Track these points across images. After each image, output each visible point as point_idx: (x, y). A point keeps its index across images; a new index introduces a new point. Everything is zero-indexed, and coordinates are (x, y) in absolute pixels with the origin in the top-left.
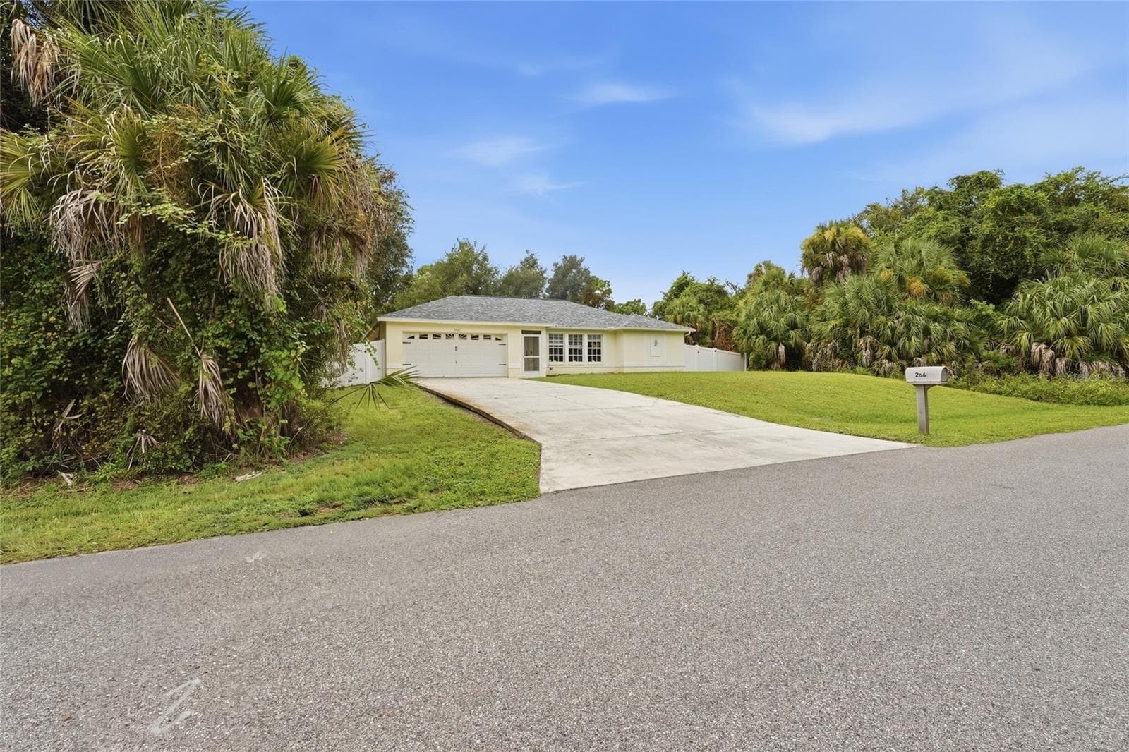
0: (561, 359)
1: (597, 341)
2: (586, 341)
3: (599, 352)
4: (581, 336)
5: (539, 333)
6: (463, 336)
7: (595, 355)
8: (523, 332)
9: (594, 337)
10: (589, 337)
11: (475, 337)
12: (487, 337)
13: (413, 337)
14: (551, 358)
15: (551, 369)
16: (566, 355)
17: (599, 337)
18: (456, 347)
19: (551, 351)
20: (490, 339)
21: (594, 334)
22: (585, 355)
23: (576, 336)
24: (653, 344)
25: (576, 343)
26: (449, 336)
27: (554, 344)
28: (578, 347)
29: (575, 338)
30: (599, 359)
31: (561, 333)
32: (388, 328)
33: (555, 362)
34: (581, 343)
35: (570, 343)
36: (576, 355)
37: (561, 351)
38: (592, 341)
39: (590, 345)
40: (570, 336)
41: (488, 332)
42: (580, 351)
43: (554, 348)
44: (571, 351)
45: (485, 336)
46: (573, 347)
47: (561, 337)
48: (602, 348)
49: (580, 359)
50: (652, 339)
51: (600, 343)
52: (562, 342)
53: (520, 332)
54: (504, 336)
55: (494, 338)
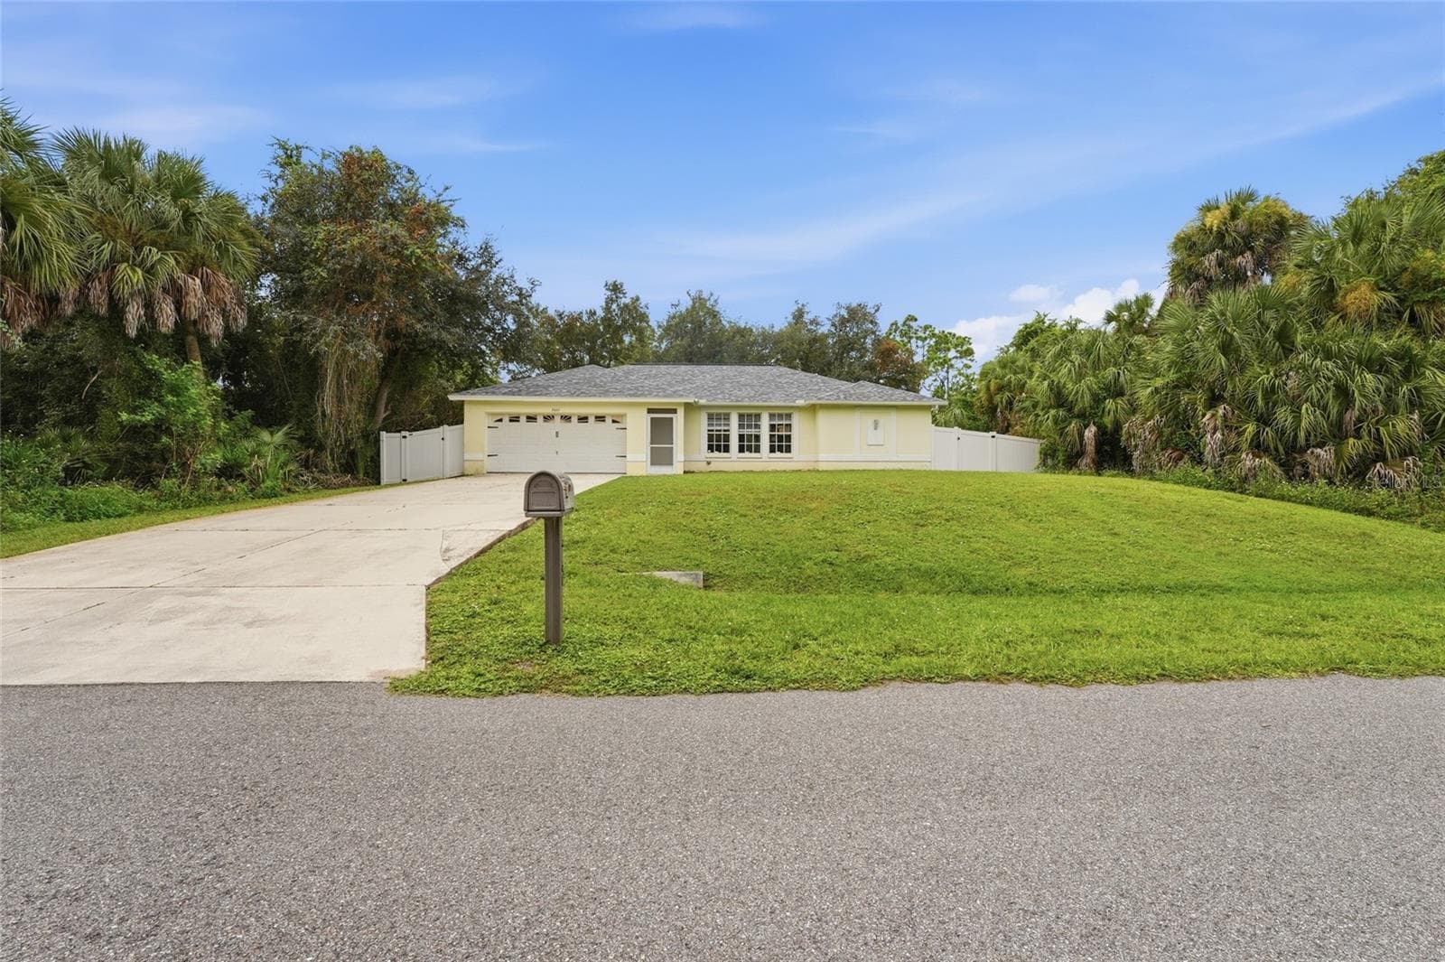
0: (727, 450)
1: (784, 422)
2: (765, 423)
3: (789, 438)
4: (758, 416)
5: (675, 411)
6: (567, 418)
7: (781, 444)
8: (650, 411)
9: (780, 416)
10: (772, 416)
11: (583, 419)
12: (600, 418)
13: (501, 420)
14: (710, 448)
15: (709, 463)
16: (734, 443)
17: (789, 416)
18: (557, 433)
19: (710, 438)
21: (780, 412)
22: (765, 443)
23: (750, 416)
24: (872, 427)
25: (749, 426)
26: (547, 418)
27: (715, 428)
28: (753, 431)
29: (751, 418)
30: (788, 450)
31: (726, 412)
32: (467, 409)
33: (716, 454)
34: (757, 426)
35: (741, 426)
36: (749, 444)
37: (727, 438)
38: (776, 422)
39: (772, 427)
40: (741, 416)
41: (600, 411)
42: (757, 438)
43: (715, 433)
44: (741, 438)
45: (597, 417)
46: (746, 432)
47: (727, 417)
48: (795, 434)
49: (757, 450)
50: (869, 418)
51: (789, 427)
52: (728, 425)
53: (644, 410)
54: (622, 416)
55: (609, 420)
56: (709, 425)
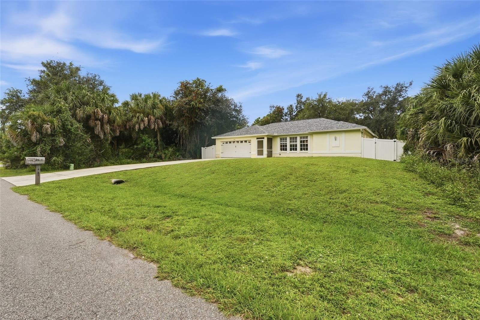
0: (286, 150)
1: (305, 139)
2: (298, 140)
3: (307, 145)
4: (296, 138)
5: (263, 138)
6: (238, 142)
7: (305, 147)
8: (257, 138)
9: (304, 137)
10: (301, 138)
11: (242, 142)
12: (246, 141)
13: (224, 143)
14: (281, 149)
15: (280, 154)
16: (288, 147)
17: (307, 137)
18: (236, 146)
19: (281, 146)
21: (304, 136)
22: (299, 147)
23: (293, 138)
24: (334, 139)
25: (293, 142)
26: (234, 142)
27: (282, 143)
28: (295, 143)
29: (293, 139)
30: (307, 149)
31: (286, 137)
32: (216, 140)
33: (283, 151)
34: (296, 141)
35: (291, 142)
36: (293, 148)
37: (286, 146)
38: (302, 140)
39: (301, 142)
40: (291, 138)
41: (246, 139)
42: (296, 145)
44: (291, 145)
46: (292, 143)
47: (286, 139)
48: (309, 143)
49: (296, 150)
50: (333, 136)
51: (307, 141)
52: (287, 141)
53: (256, 138)
54: (251, 140)
55: (248, 142)
56: (281, 142)
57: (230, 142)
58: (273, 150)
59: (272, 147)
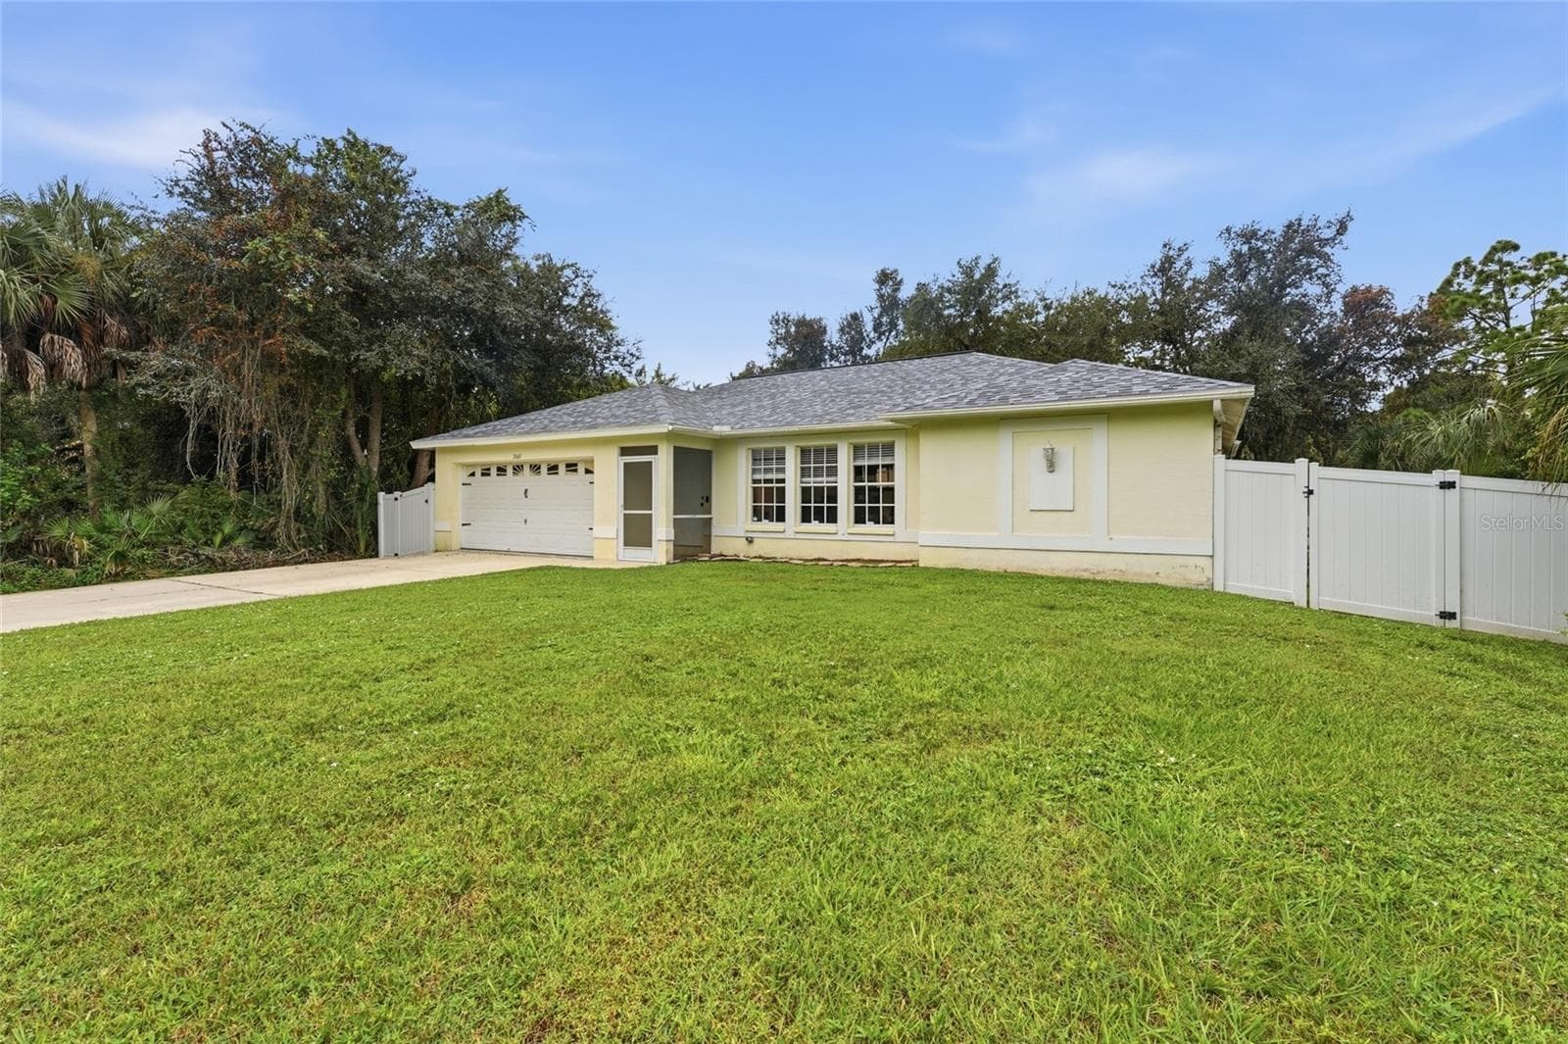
0: (781, 517)
1: (880, 461)
2: (845, 462)
3: (888, 495)
4: (833, 451)
5: (653, 450)
6: (535, 468)
7: (876, 505)
8: (625, 451)
9: (873, 449)
10: (858, 450)
11: (553, 469)
12: (572, 467)
13: (473, 474)
14: (756, 512)
15: (750, 541)
16: (793, 504)
17: (889, 449)
18: (526, 491)
19: (756, 495)
20: (576, 471)
21: (872, 441)
22: (845, 504)
23: (818, 451)
24: (1043, 463)
25: (818, 472)
26: (518, 469)
27: (761, 476)
28: (824, 481)
29: (820, 457)
30: (889, 519)
31: (779, 445)
32: (437, 457)
33: (765, 525)
34: (832, 471)
35: (805, 472)
36: (819, 507)
37: (781, 495)
38: (866, 462)
39: (858, 471)
40: (804, 453)
42: (833, 493)
43: (775, 485)
44: (805, 494)
45: (568, 466)
46: (812, 482)
47: (781, 457)
48: (899, 483)
49: (833, 518)
50: (1032, 446)
51: (890, 467)
52: (782, 470)
53: (616, 451)
54: (592, 461)
55: (581, 469)
56: (754, 471)
57: (501, 470)
58: (716, 514)
59: (708, 499)
